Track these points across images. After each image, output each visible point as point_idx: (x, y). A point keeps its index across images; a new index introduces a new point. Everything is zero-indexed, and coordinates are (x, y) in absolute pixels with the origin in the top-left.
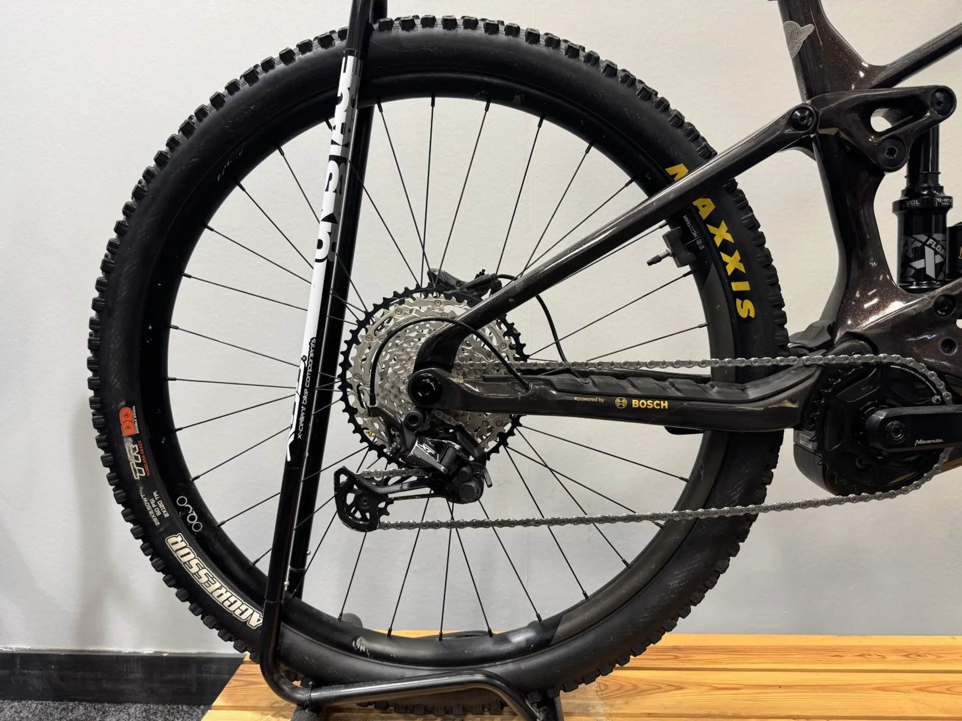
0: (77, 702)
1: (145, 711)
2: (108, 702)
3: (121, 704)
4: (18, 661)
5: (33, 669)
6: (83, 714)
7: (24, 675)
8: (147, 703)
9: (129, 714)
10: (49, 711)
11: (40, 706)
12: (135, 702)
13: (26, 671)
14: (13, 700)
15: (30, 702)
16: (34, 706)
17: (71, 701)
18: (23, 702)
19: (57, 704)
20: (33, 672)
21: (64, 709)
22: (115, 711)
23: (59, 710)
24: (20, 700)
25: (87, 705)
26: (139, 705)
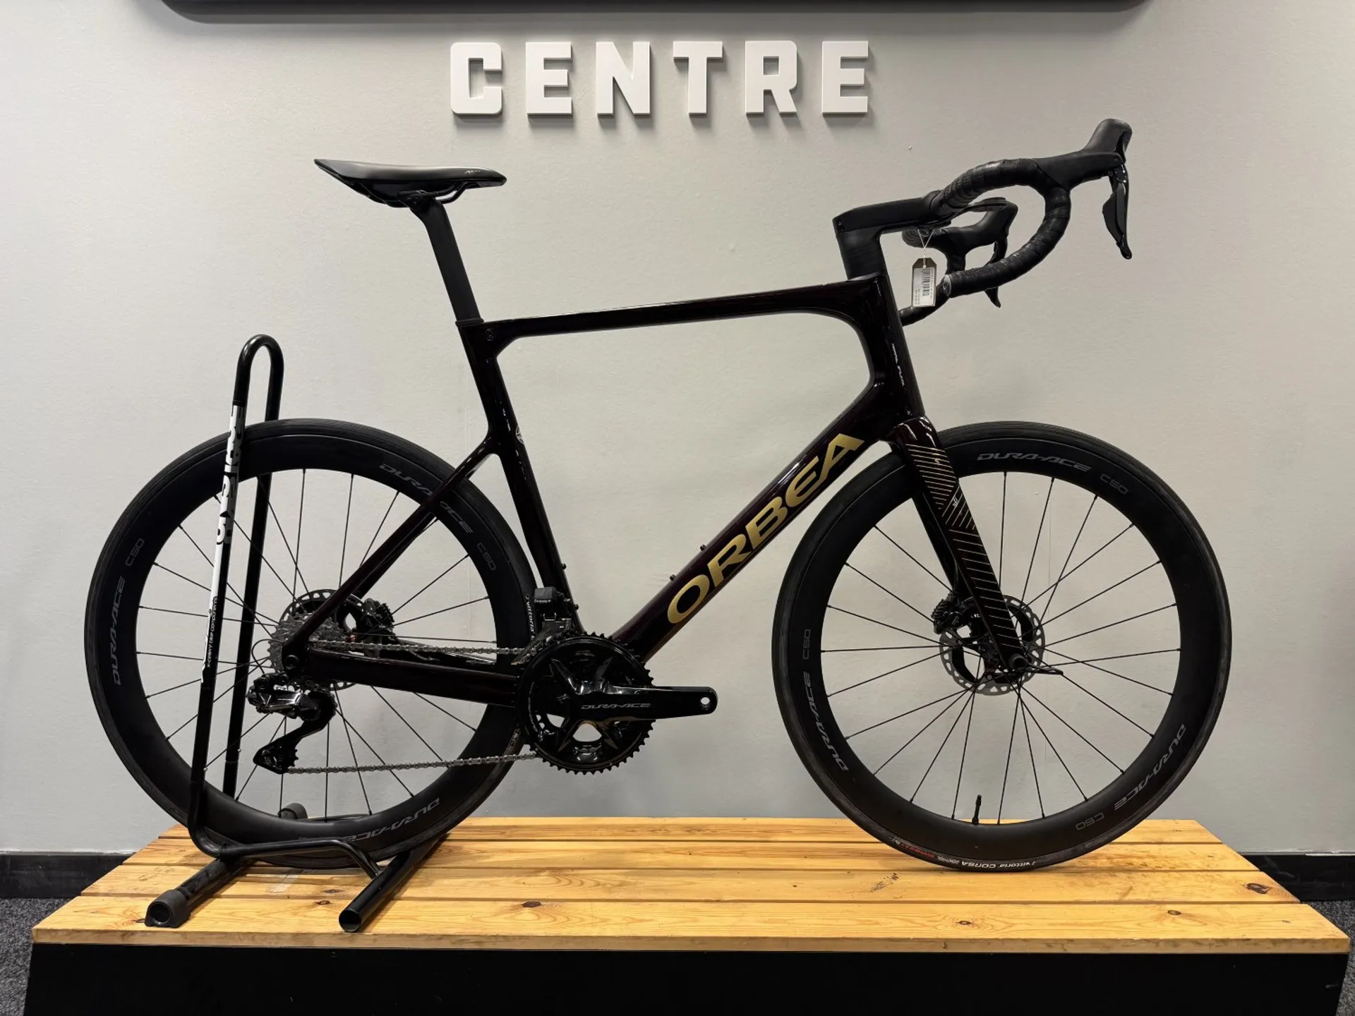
4: (9, 862)
5: (22, 870)
7: (14, 875)
11: (28, 903)
13: (15, 872)
15: (19, 900)
16: (23, 903)
17: (56, 898)
18: (13, 900)
19: (44, 901)
20: (22, 872)
21: (50, 904)
23: (46, 906)
24: (10, 898)
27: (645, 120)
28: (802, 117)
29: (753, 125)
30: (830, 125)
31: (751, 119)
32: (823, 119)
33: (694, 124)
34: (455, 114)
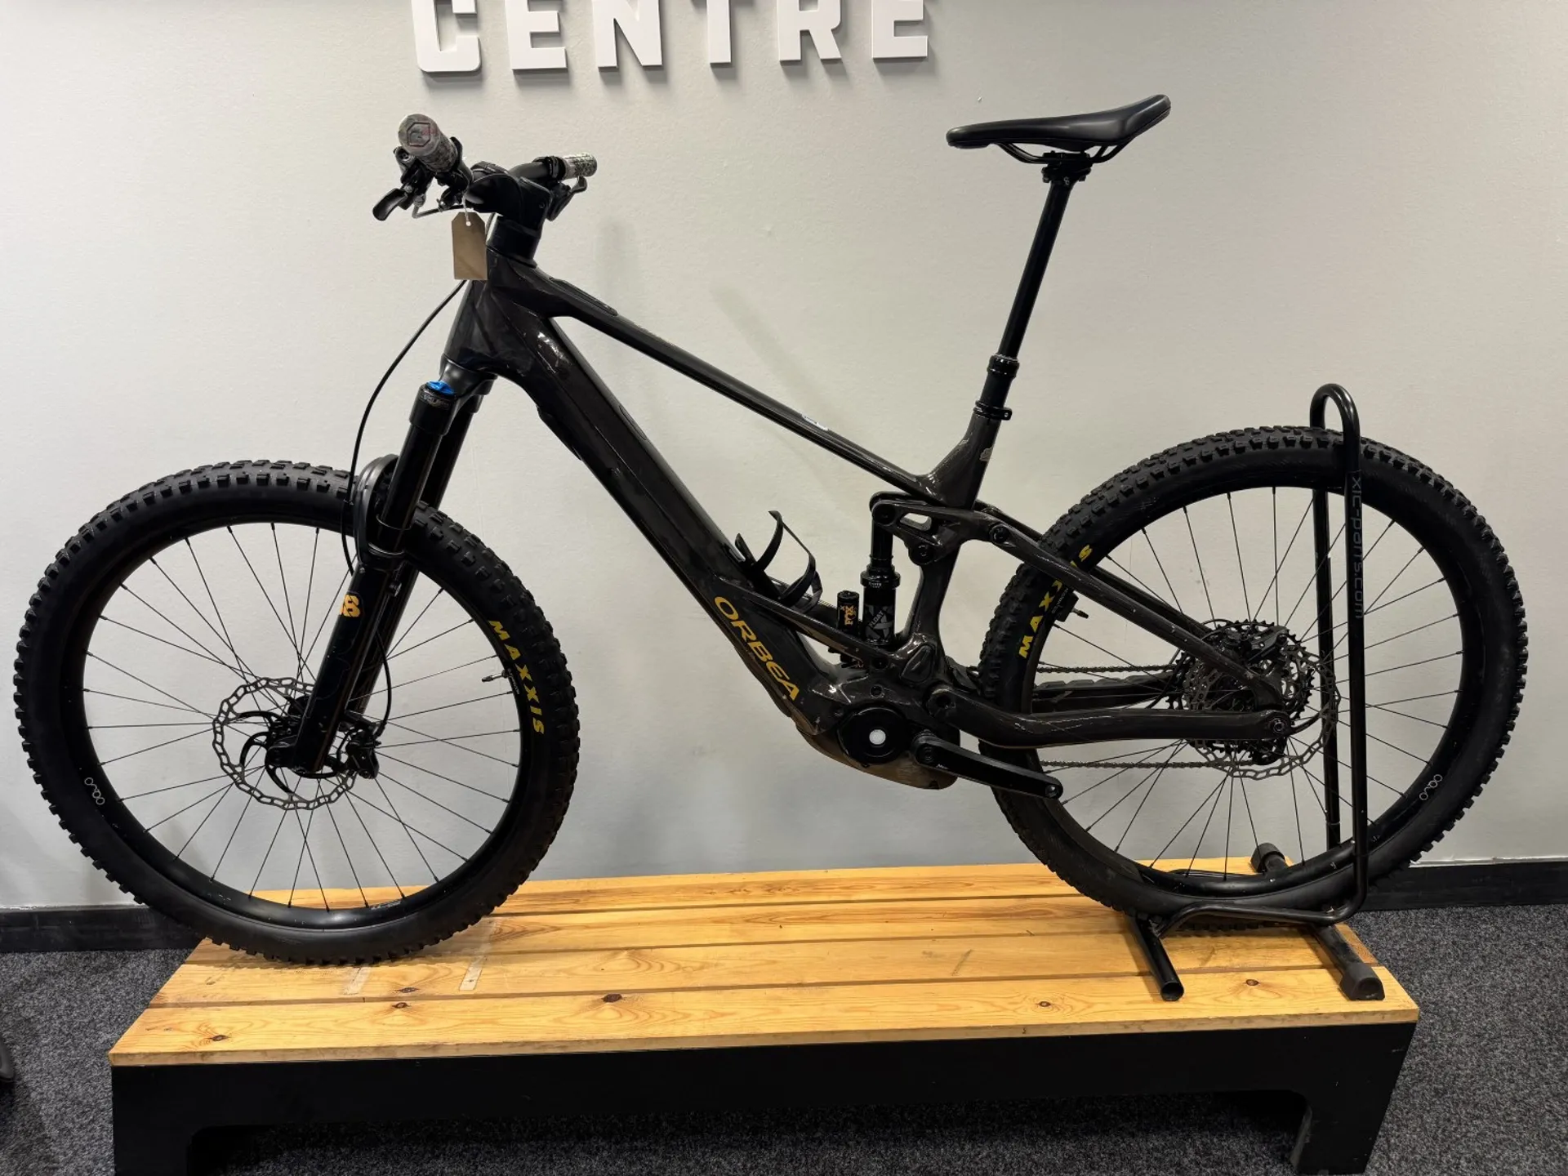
0: (99, 952)
1: (163, 956)
2: (129, 950)
3: (141, 950)
4: (36, 918)
5: (52, 925)
6: (106, 962)
7: (44, 929)
8: (165, 949)
9: (148, 960)
10: (73, 961)
11: (64, 957)
12: (153, 949)
13: (45, 927)
14: (39, 952)
15: (54, 953)
16: (58, 956)
17: (92, 950)
18: (48, 953)
19: (80, 954)
20: (53, 927)
21: (87, 958)
22: (135, 957)
23: (83, 959)
24: (44, 951)
25: (109, 953)
26: (158, 951)
27: (656, 73)
28: (848, 63)
29: (788, 74)
30: (883, 73)
31: (786, 67)
32: (873, 65)
33: (718, 77)
34: (424, 72)
